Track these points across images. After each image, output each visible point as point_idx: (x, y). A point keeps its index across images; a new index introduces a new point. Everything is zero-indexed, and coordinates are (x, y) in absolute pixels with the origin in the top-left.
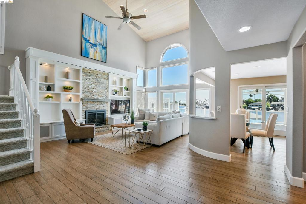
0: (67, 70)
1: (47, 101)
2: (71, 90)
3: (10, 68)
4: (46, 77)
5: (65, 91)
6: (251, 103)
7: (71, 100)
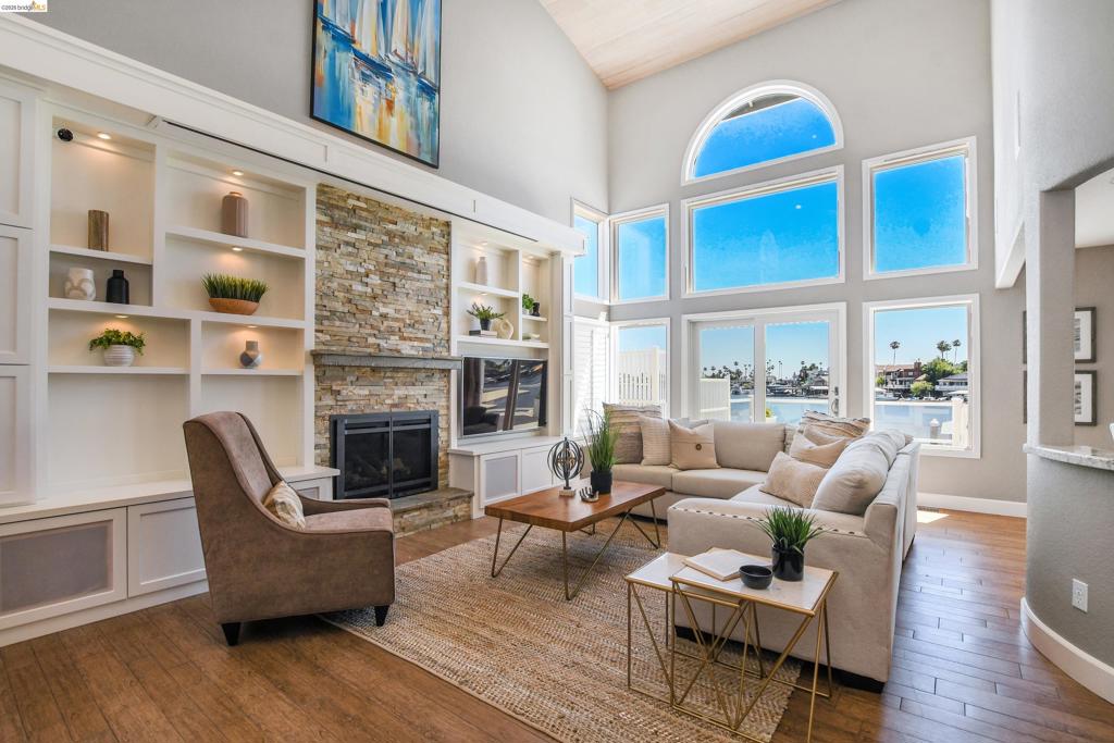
1: (104, 362)
2: (250, 299)
6: (946, 374)
7: (255, 357)
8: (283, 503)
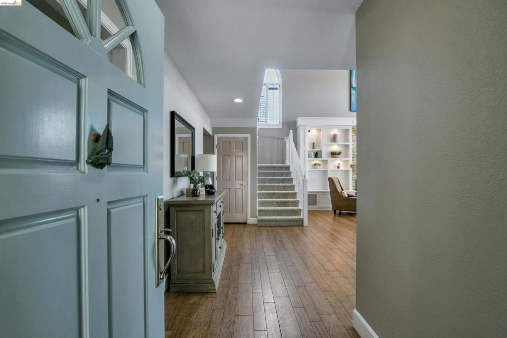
0: (335, 132)
1: (314, 168)
2: (339, 155)
3: (286, 139)
4: (314, 143)
7: (340, 166)
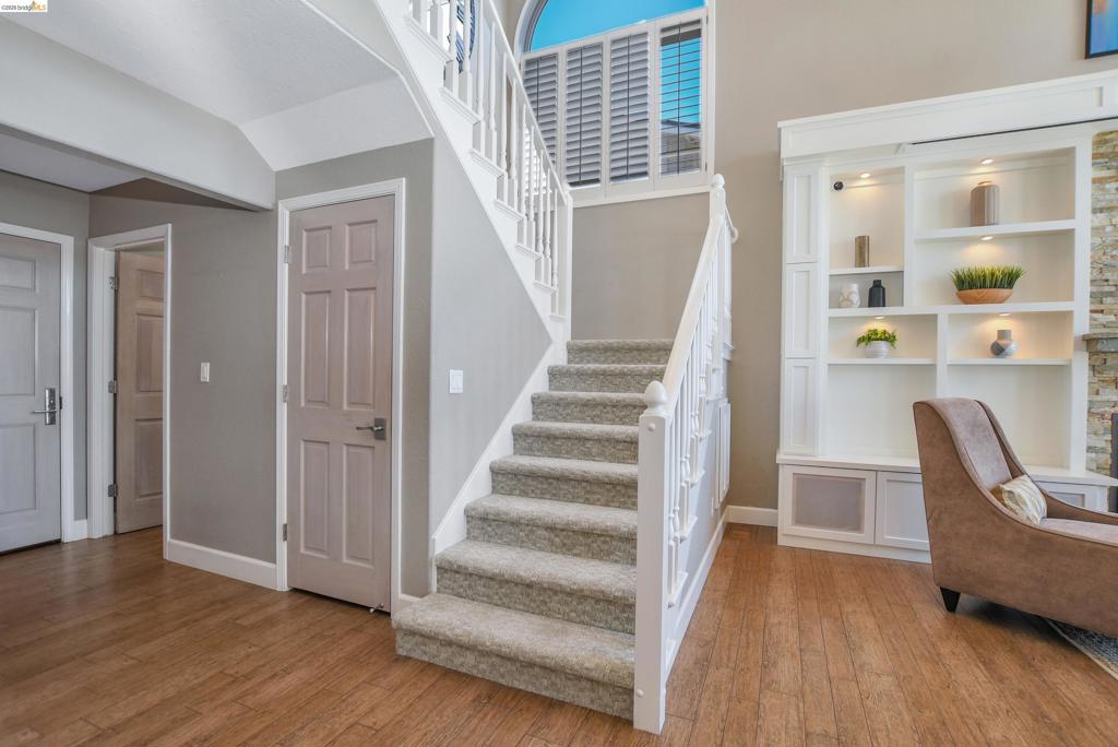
1: (865, 356)
2: (1002, 287)
4: (862, 239)
5: (966, 301)
7: (1007, 345)
8: (1010, 492)
